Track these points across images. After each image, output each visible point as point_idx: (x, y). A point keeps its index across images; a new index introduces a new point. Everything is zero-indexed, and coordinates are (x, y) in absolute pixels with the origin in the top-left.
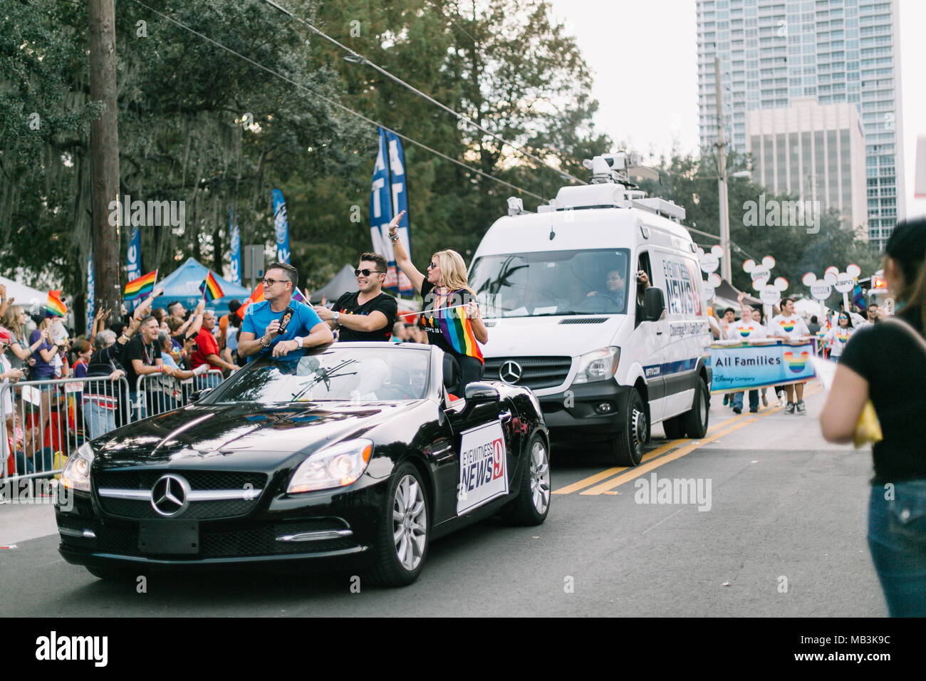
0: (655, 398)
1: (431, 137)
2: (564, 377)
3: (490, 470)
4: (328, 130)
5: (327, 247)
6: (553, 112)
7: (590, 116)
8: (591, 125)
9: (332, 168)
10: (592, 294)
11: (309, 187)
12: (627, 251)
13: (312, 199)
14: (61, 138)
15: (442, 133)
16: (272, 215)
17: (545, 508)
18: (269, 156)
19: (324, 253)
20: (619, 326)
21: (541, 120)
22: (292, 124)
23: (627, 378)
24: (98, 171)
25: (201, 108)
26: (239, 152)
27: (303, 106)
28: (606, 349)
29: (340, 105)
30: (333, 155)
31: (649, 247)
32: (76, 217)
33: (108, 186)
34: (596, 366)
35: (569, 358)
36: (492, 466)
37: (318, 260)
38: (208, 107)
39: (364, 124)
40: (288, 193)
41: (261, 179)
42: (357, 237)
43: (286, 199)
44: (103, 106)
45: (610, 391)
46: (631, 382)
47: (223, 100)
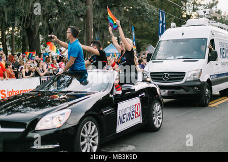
0: (214, 85)
1: (173, 11)
2: (183, 78)
3: (133, 115)
4: (145, 11)
5: (145, 40)
6: (206, 4)
7: (216, 5)
8: (216, 7)
9: (147, 21)
10: (195, 52)
11: (141, 25)
12: (206, 39)
13: (142, 28)
14: (79, 15)
15: (176, 10)
16: (132, 32)
17: (159, 125)
18: (131, 18)
19: (145, 42)
20: (202, 63)
21: (203, 6)
22: (136, 9)
23: (204, 79)
24: (88, 23)
25: (113, 6)
26: (122, 17)
27: (139, 5)
28: (197, 70)
29: (149, 5)
30: (147, 17)
31: (214, 38)
32: (84, 34)
33: (90, 26)
34: (194, 75)
35: (185, 73)
36: (134, 114)
37: (143, 44)
38: (115, 6)
39: (155, 9)
40: (136, 27)
41: (128, 24)
42: (153, 38)
43: (135, 28)
44: (89, 7)
45: (198, 83)
46: (205, 80)
47: (119, 4)
